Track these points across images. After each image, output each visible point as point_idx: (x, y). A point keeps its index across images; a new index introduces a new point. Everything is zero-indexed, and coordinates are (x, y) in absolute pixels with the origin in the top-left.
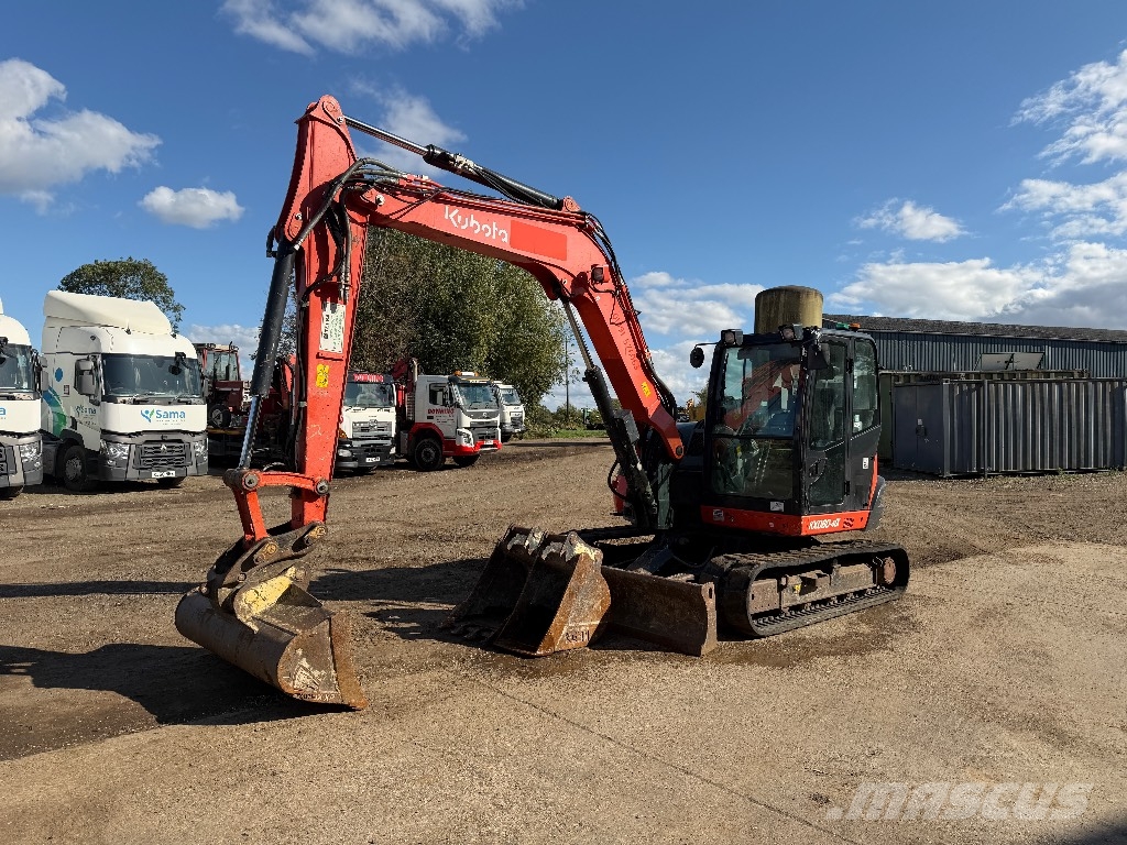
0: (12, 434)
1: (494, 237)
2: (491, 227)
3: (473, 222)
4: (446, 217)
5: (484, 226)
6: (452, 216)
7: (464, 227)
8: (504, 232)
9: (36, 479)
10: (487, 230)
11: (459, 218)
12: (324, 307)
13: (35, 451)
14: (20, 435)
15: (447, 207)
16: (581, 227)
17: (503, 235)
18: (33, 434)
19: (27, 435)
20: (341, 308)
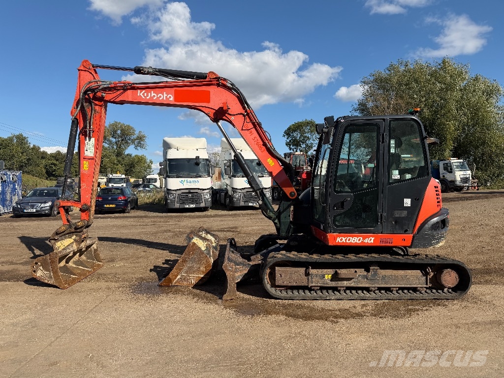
0: (201, 189)
1: (165, 99)
2: (163, 95)
3: (153, 94)
4: (139, 95)
5: (160, 95)
6: (141, 94)
7: (148, 98)
8: (170, 95)
9: (209, 204)
10: (160, 97)
11: (145, 94)
12: (86, 140)
13: (209, 195)
14: (203, 190)
15: (139, 91)
16: (218, 85)
17: (170, 97)
18: (208, 189)
19: (205, 189)
20: (93, 140)
